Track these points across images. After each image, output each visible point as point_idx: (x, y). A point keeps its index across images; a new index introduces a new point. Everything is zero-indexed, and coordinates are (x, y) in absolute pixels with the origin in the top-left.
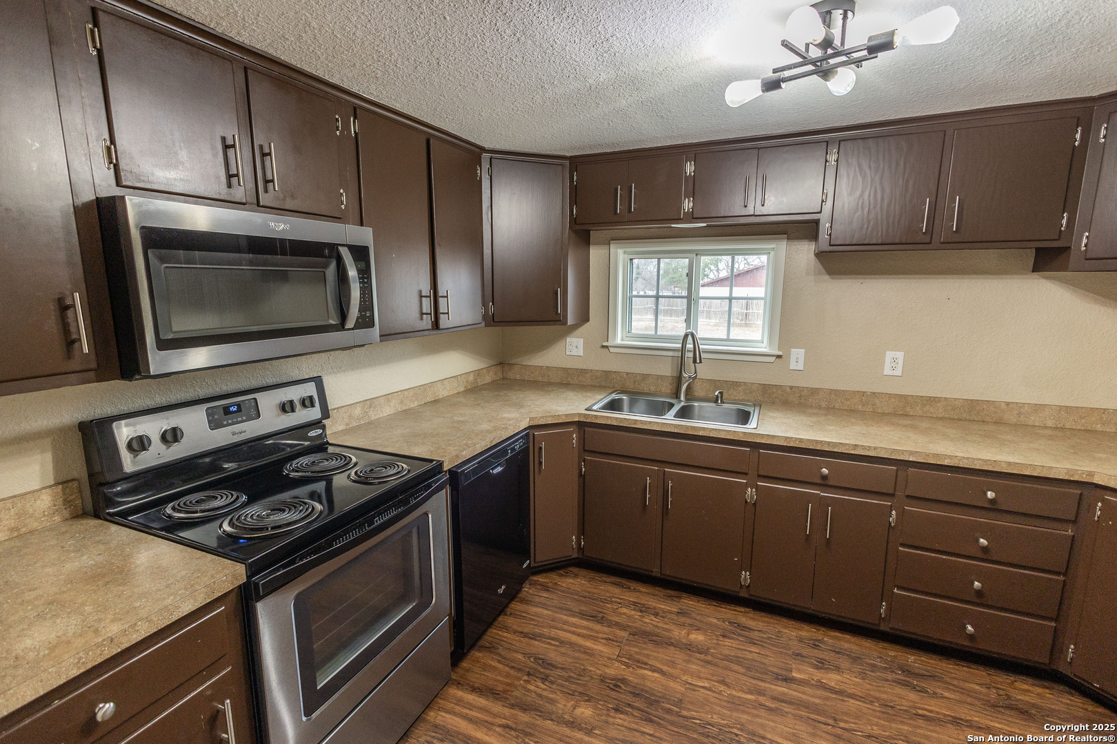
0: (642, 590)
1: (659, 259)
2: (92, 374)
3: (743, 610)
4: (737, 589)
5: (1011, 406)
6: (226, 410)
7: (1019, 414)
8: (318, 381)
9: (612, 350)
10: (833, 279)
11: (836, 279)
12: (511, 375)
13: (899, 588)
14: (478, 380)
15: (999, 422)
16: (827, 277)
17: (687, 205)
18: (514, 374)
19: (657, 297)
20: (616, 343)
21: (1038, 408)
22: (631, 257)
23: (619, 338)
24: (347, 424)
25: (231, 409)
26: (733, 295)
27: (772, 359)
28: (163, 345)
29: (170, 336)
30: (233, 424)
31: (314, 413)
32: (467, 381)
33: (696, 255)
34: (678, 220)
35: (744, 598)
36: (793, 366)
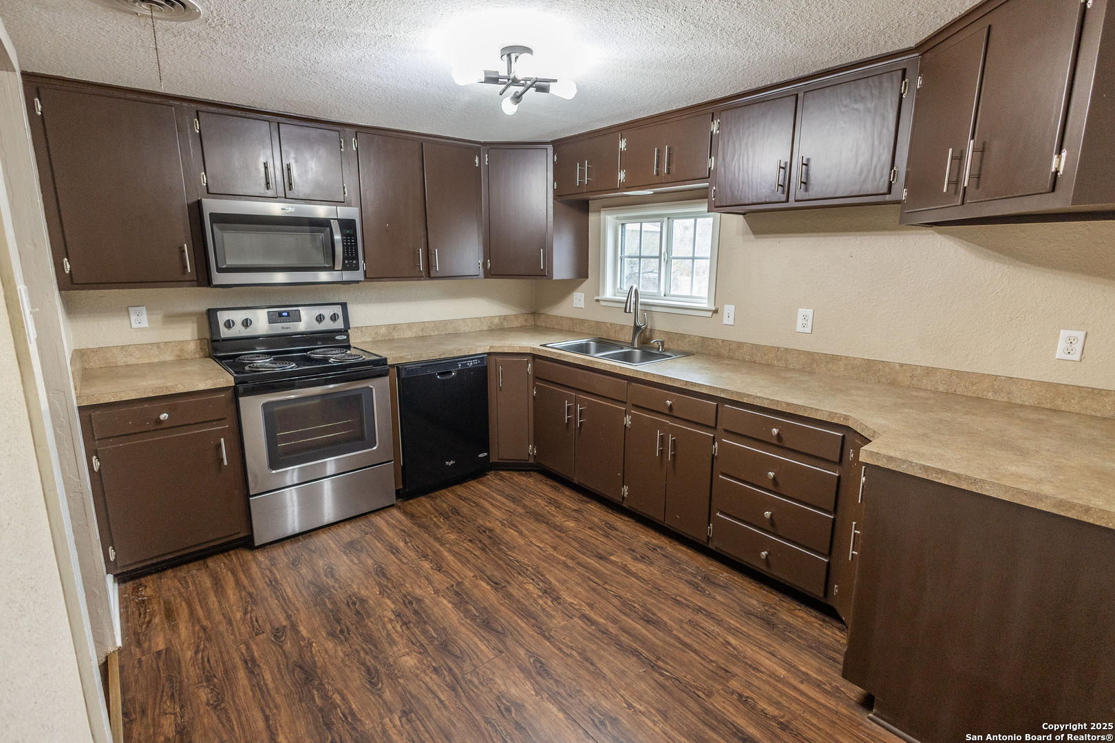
0: (567, 493)
1: (641, 223)
2: (195, 283)
3: (627, 519)
4: (620, 500)
5: (904, 367)
6: (280, 314)
7: (912, 377)
8: (344, 306)
9: (602, 303)
10: (756, 238)
11: (759, 238)
12: (539, 323)
13: (722, 513)
14: (505, 323)
15: (893, 383)
16: (752, 236)
17: (622, 176)
18: (541, 322)
19: (640, 257)
20: (605, 297)
21: (930, 371)
22: (623, 222)
23: (608, 293)
24: (374, 338)
25: (283, 314)
26: (696, 255)
27: (710, 314)
28: (220, 270)
29: (224, 266)
30: (284, 322)
31: (339, 324)
32: (491, 323)
33: (668, 218)
34: (616, 190)
35: (625, 508)
36: (726, 321)
